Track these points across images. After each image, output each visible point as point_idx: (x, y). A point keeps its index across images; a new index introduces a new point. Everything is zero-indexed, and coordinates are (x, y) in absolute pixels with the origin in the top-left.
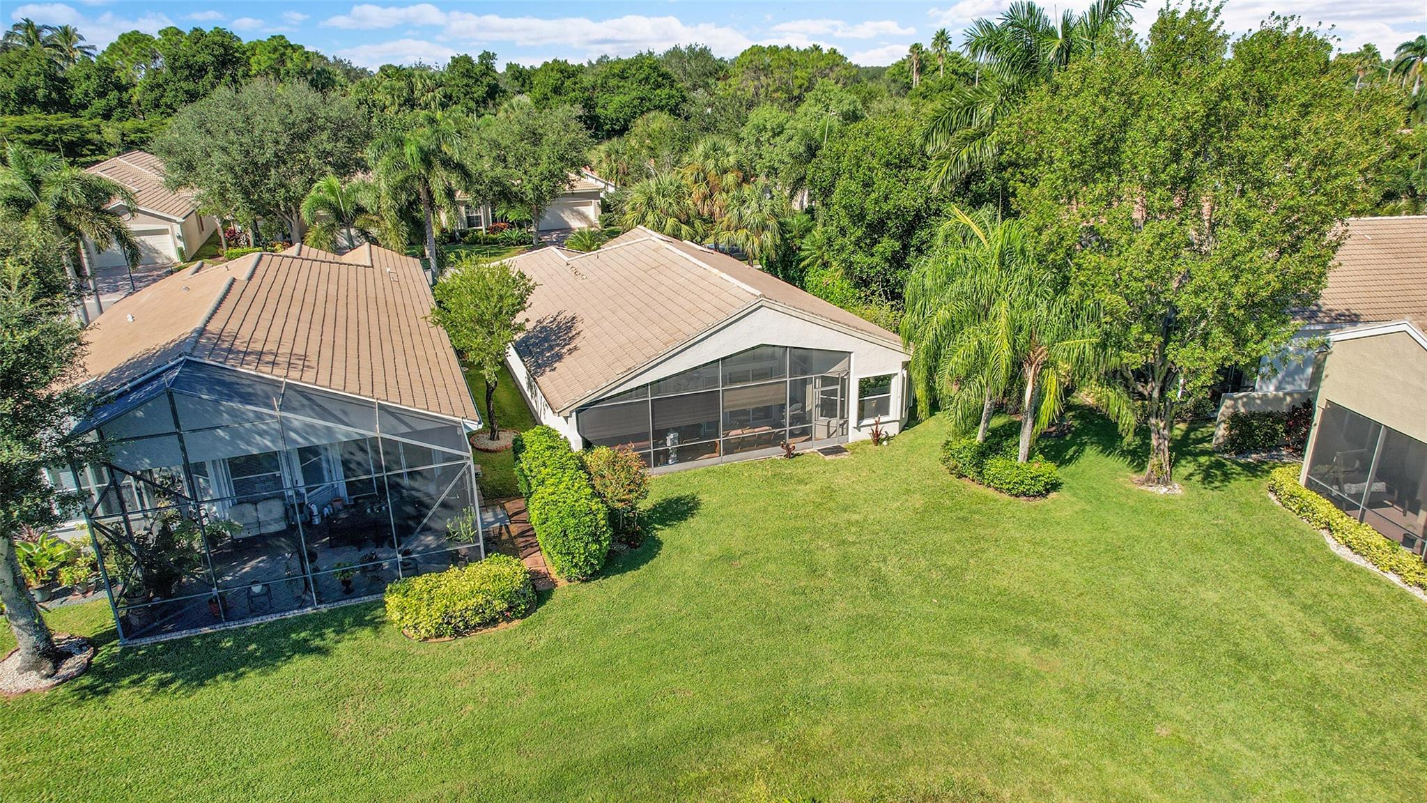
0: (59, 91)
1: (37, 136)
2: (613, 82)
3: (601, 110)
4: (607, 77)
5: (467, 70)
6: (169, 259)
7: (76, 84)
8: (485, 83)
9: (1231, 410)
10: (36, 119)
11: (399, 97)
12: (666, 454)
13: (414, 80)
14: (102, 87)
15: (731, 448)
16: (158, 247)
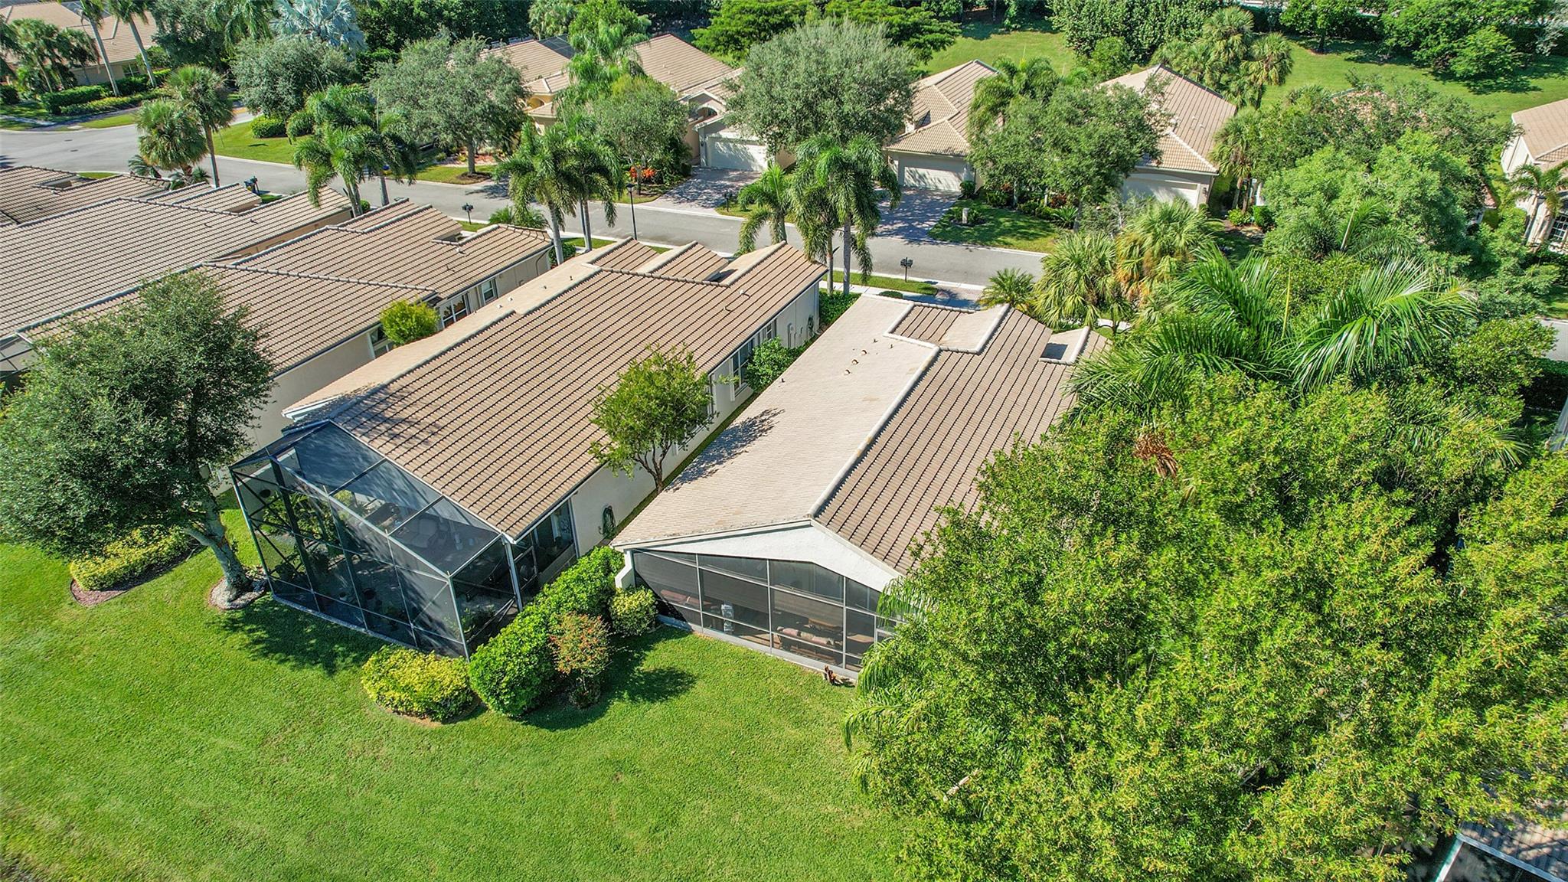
12: (720, 622)
15: (787, 643)
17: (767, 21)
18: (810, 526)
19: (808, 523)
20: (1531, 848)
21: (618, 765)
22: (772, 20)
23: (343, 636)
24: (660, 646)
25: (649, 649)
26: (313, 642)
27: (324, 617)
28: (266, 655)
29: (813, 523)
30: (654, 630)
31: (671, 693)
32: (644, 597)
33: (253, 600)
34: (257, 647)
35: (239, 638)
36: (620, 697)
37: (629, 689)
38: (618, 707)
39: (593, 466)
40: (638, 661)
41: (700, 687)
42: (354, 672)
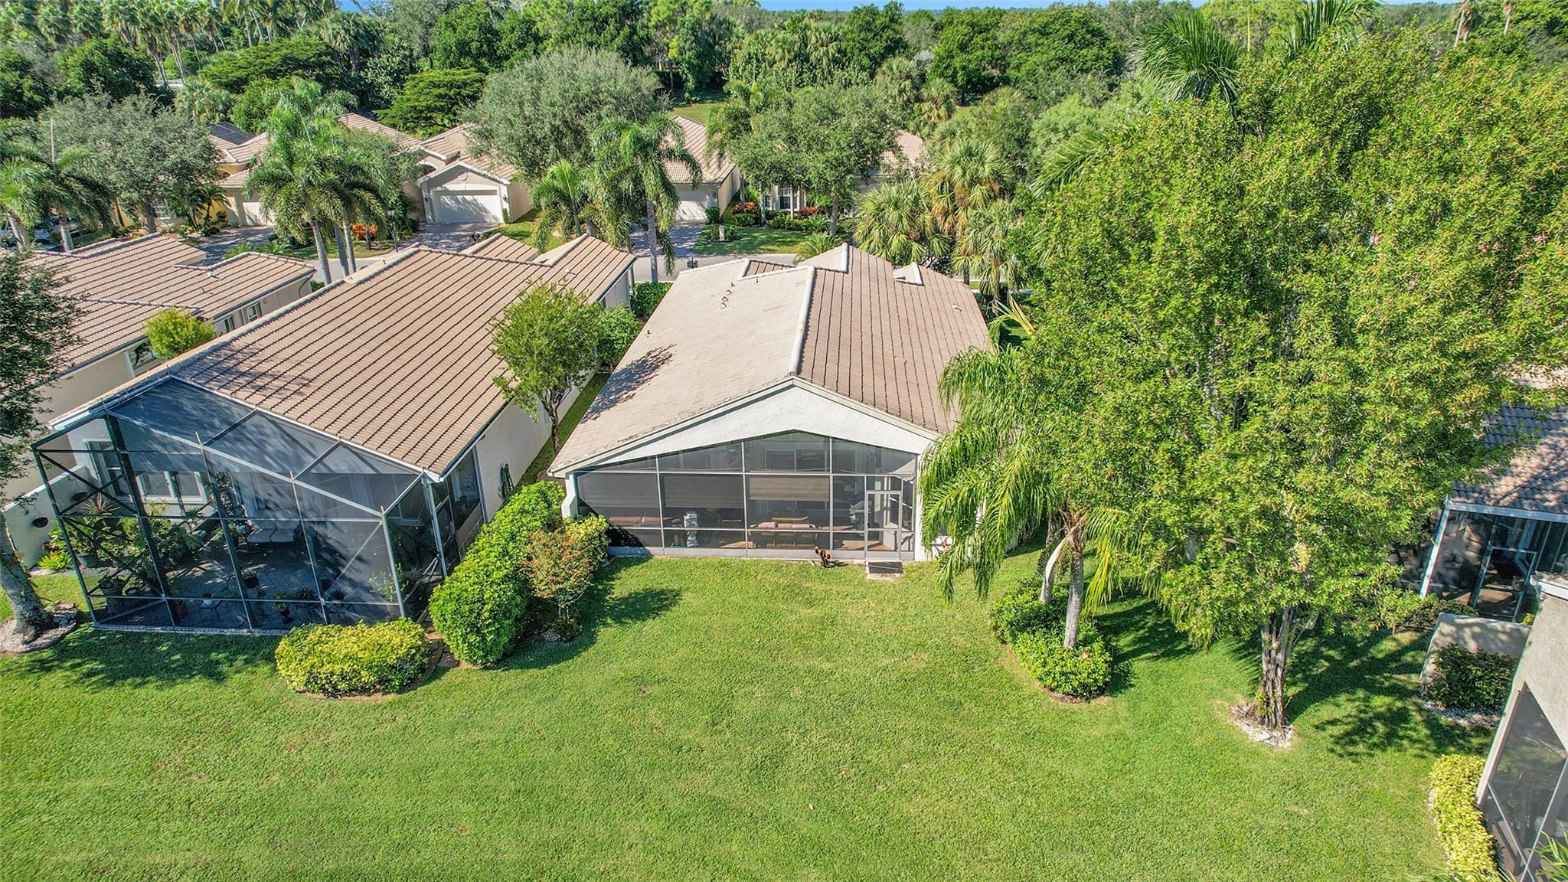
0: (490, 43)
1: (442, 91)
2: (1031, 39)
3: (1013, 72)
4: (1025, 34)
5: (868, 23)
6: (495, 218)
7: (504, 36)
8: (885, 37)
9: (1449, 639)
10: (446, 74)
11: (789, 52)
12: (684, 535)
13: (808, 33)
14: (523, 39)
15: (762, 541)
16: (487, 207)
17: (459, 94)
18: (793, 386)
19: (790, 383)
20: (1504, 497)
21: (640, 681)
22: (464, 92)
23: (219, 644)
24: (623, 574)
25: (613, 579)
26: (178, 657)
27: (181, 631)
28: (111, 684)
29: (797, 381)
30: (608, 563)
31: (660, 608)
32: (595, 524)
33: (63, 636)
34: (93, 679)
35: (58, 677)
36: (605, 624)
37: (609, 615)
38: (607, 633)
39: (501, 400)
40: (606, 591)
41: (687, 597)
42: (253, 673)
